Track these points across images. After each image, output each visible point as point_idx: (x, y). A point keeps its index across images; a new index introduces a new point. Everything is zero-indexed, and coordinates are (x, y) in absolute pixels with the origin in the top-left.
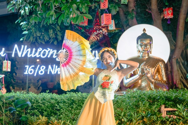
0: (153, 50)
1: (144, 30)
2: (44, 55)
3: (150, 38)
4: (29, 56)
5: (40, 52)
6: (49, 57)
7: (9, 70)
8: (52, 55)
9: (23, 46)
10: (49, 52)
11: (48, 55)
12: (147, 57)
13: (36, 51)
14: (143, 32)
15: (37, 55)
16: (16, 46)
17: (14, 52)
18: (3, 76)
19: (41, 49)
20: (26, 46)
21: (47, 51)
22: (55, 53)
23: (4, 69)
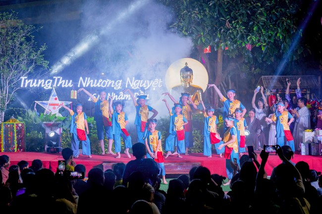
0: (193, 81)
1: (186, 64)
2: (104, 85)
3: (190, 70)
4: (92, 86)
5: (101, 83)
6: (108, 86)
7: (76, 98)
8: (111, 84)
9: (86, 78)
10: (108, 82)
11: (107, 85)
12: (188, 86)
13: (97, 82)
14: (185, 65)
15: (98, 85)
16: (81, 78)
17: (79, 83)
18: (71, 102)
19: (102, 80)
20: (89, 78)
21: (106, 82)
22: (113, 83)
23: (72, 97)
